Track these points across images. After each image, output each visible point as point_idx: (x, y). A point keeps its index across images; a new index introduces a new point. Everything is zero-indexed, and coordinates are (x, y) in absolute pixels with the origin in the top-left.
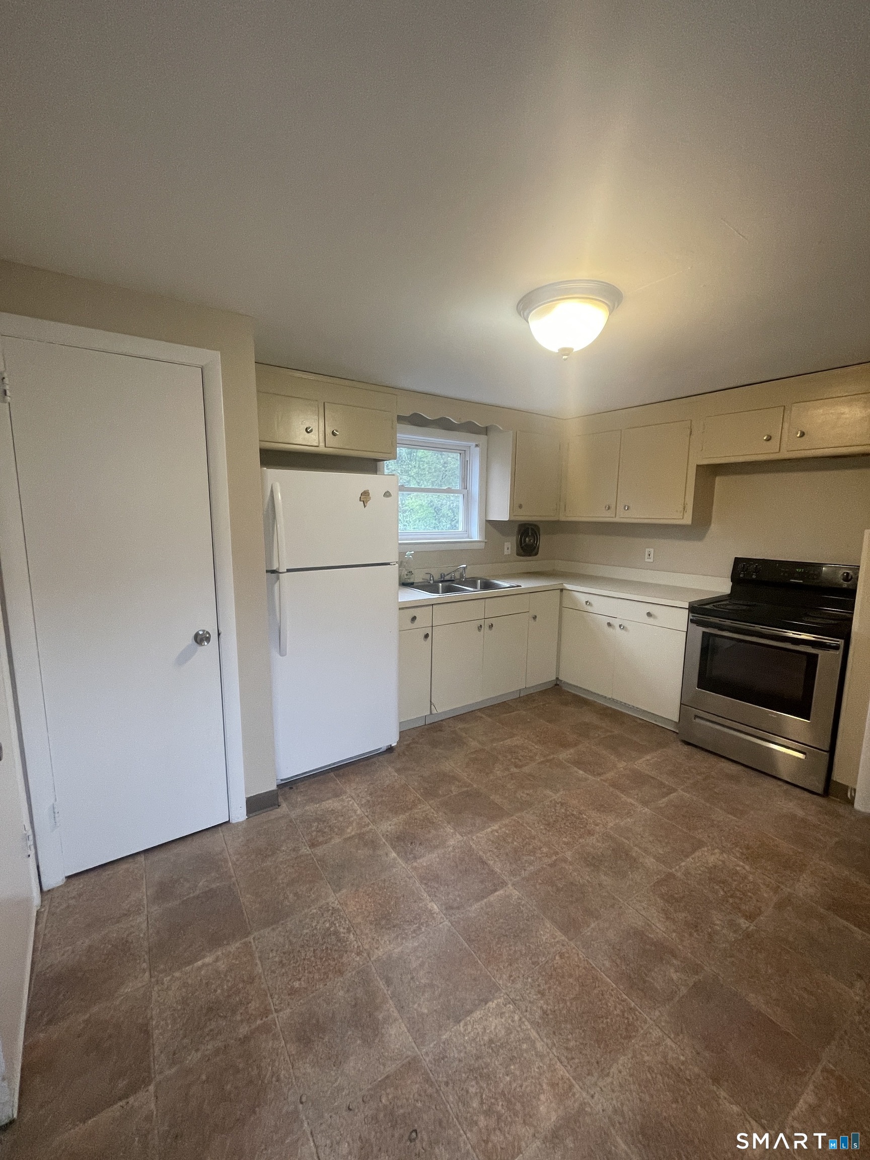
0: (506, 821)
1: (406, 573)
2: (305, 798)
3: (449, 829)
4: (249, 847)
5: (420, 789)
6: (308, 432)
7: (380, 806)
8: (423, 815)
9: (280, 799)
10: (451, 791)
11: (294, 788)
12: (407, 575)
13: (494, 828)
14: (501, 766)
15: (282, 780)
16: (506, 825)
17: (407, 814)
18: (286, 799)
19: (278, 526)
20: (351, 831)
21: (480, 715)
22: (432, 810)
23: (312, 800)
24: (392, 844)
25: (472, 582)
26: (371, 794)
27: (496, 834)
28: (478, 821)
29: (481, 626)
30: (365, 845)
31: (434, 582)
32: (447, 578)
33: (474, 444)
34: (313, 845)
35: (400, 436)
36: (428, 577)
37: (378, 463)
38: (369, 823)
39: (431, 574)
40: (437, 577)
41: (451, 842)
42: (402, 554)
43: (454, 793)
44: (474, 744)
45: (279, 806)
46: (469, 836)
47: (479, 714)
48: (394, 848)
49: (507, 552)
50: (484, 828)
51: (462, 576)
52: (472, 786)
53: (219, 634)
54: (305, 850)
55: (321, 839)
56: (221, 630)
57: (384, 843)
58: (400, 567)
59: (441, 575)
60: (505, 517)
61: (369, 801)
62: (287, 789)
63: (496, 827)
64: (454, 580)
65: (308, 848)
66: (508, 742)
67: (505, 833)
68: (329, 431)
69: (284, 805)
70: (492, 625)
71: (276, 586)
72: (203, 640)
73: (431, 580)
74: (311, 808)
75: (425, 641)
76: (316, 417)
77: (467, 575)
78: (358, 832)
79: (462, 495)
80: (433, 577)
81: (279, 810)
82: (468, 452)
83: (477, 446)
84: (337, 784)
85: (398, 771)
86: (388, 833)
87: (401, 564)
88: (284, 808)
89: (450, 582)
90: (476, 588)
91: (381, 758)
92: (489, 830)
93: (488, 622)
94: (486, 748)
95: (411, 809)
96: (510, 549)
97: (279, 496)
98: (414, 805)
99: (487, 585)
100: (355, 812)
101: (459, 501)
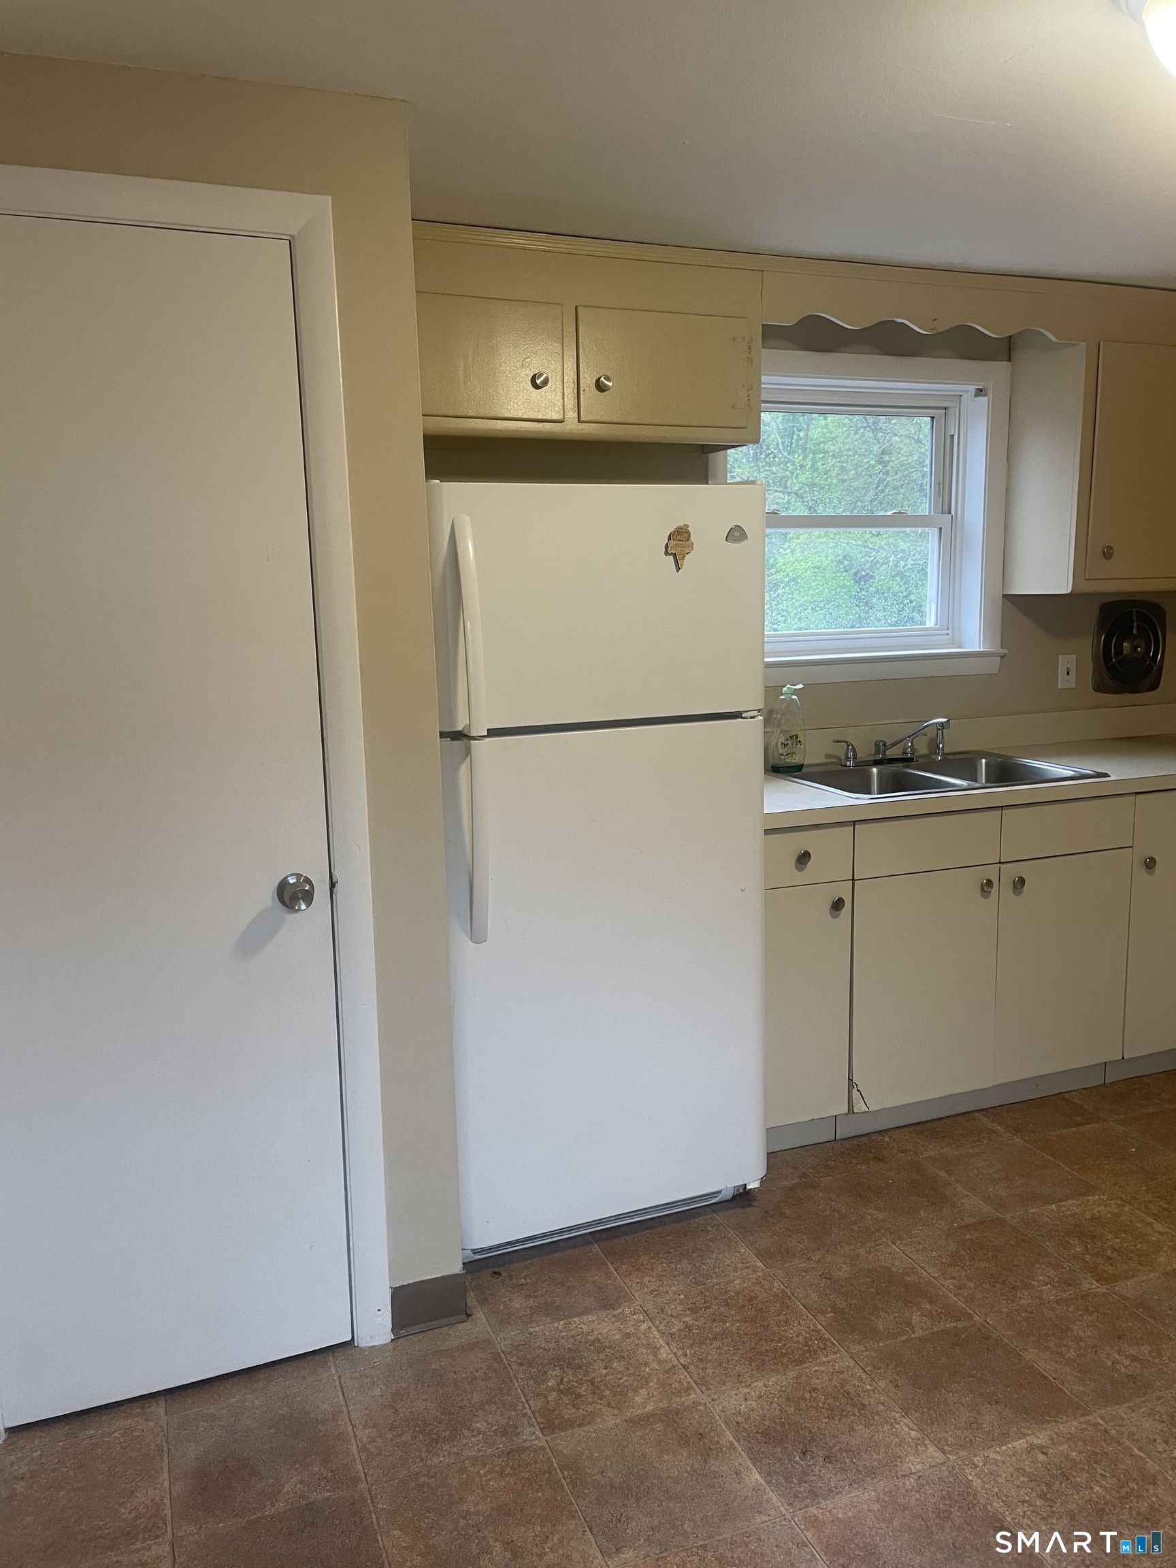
0: (1070, 1425)
1: (782, 739)
2: (531, 1302)
3: (907, 1428)
4: (396, 1412)
5: (823, 1313)
6: (537, 387)
7: (717, 1344)
8: (834, 1383)
9: (471, 1299)
10: (909, 1324)
11: (504, 1274)
12: (785, 745)
13: (1036, 1441)
14: (1052, 1273)
15: (475, 1251)
16: (1071, 1438)
17: (791, 1374)
18: (483, 1302)
19: (468, 625)
20: (644, 1401)
21: (990, 1126)
22: (860, 1372)
23: (549, 1310)
24: (750, 1451)
25: (963, 764)
26: (694, 1311)
27: (1041, 1457)
28: (989, 1417)
29: (990, 883)
30: (684, 1441)
31: (858, 764)
32: (892, 753)
33: (972, 388)
34: (551, 1425)
35: (768, 381)
36: (840, 751)
37: (711, 456)
38: (690, 1388)
39: (846, 742)
40: (864, 753)
41: (914, 1464)
42: (772, 691)
43: (919, 1333)
44: (972, 1203)
45: (468, 1316)
46: (963, 1453)
47: (985, 1121)
48: (756, 1460)
49: (1064, 682)
50: (1004, 1438)
51: (934, 746)
52: (970, 1317)
53: (333, 885)
54: (532, 1435)
55: (570, 1413)
56: (336, 873)
57: (732, 1443)
58: (767, 722)
59: (877, 744)
60: (1061, 584)
61: (688, 1327)
62: (486, 1274)
63: (1041, 1439)
64: (911, 760)
65: (538, 1433)
66: (1072, 1206)
67: (1067, 1457)
68: (588, 381)
69: (480, 1314)
70: (1022, 881)
71: (463, 770)
72: (298, 899)
73: (847, 758)
74: (546, 1329)
75: (834, 917)
76: (557, 347)
77: (952, 743)
78: (664, 1405)
79: (936, 531)
80: (854, 750)
81: (467, 1326)
82: (953, 414)
83: (980, 392)
84: (609, 1276)
85: (763, 1255)
86: (739, 1419)
87: (769, 717)
88: (480, 1323)
89: (900, 765)
90: (976, 781)
91: (719, 1218)
92: (1021, 1443)
93: (1011, 872)
94: (1008, 1216)
95: (801, 1362)
96: (1073, 673)
97: (469, 551)
98: (808, 1353)
99: (1005, 773)
100: (655, 1350)
101: (928, 545)
